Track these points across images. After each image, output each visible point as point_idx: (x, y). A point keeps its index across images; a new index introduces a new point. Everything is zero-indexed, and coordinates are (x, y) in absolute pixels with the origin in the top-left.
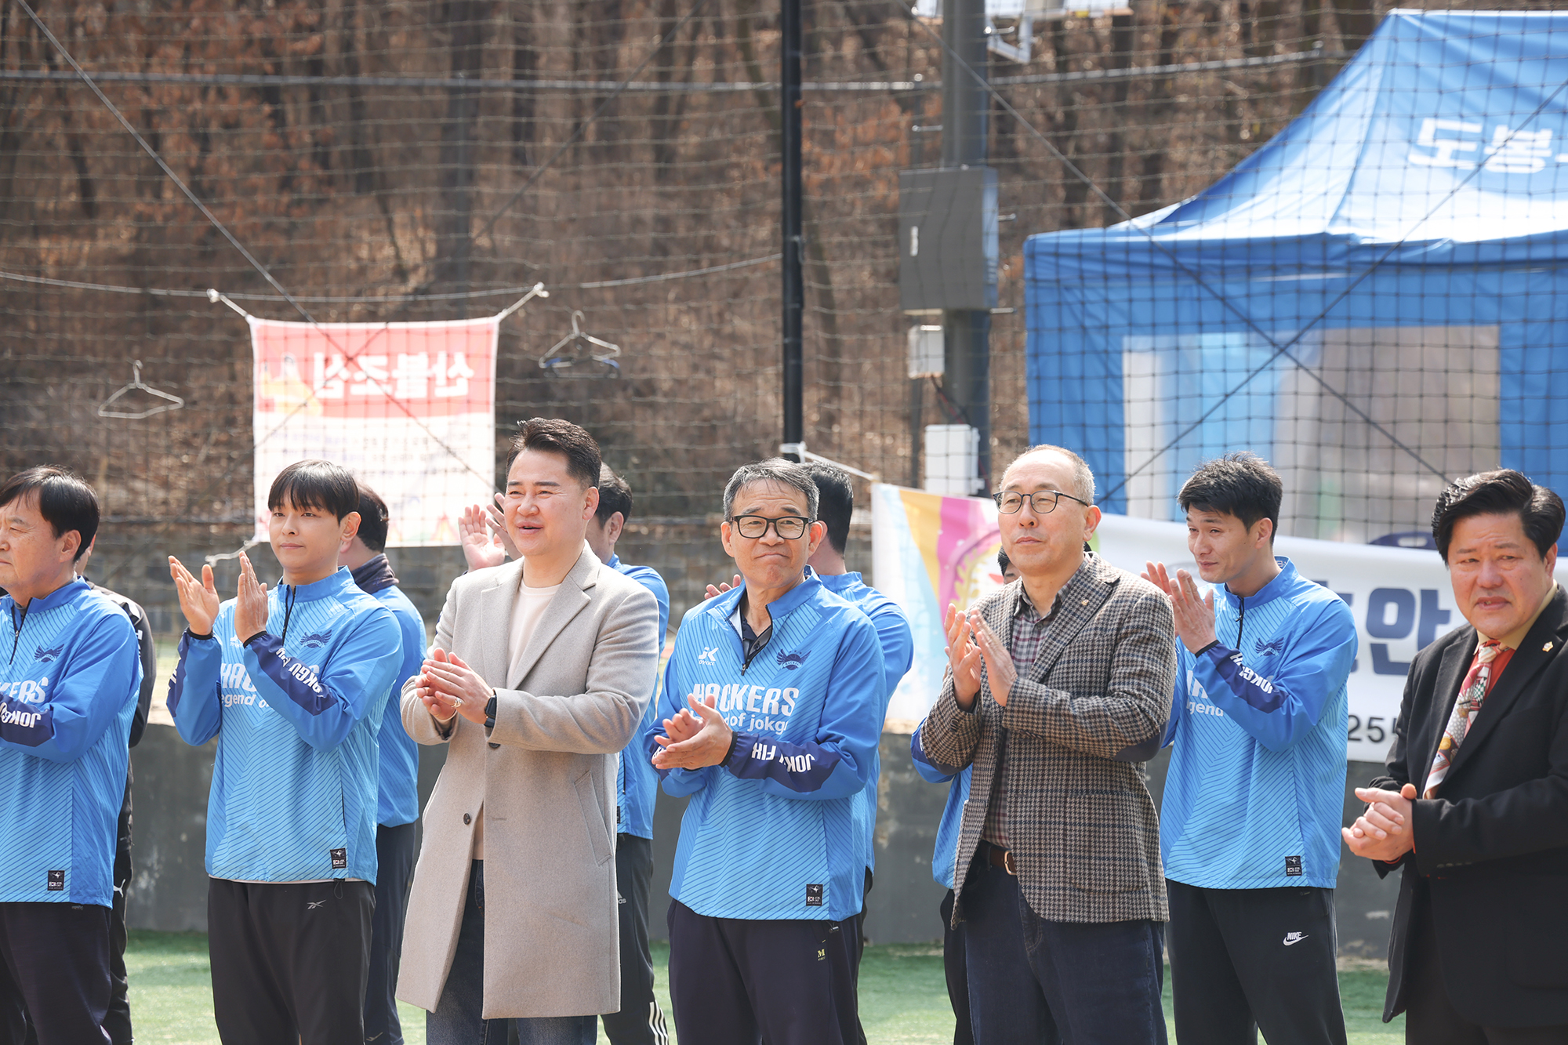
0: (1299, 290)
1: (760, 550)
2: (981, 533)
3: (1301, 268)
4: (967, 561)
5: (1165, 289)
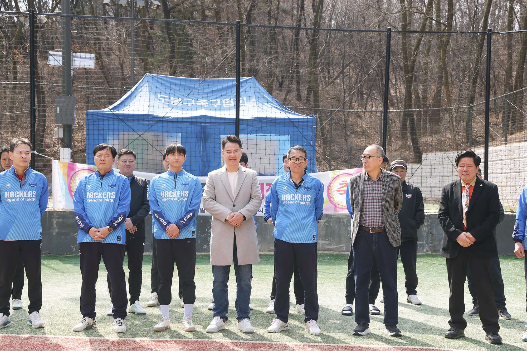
0: (143, 124)
1: (295, 165)
2: (77, 170)
3: (143, 120)
4: (74, 176)
5: (116, 123)
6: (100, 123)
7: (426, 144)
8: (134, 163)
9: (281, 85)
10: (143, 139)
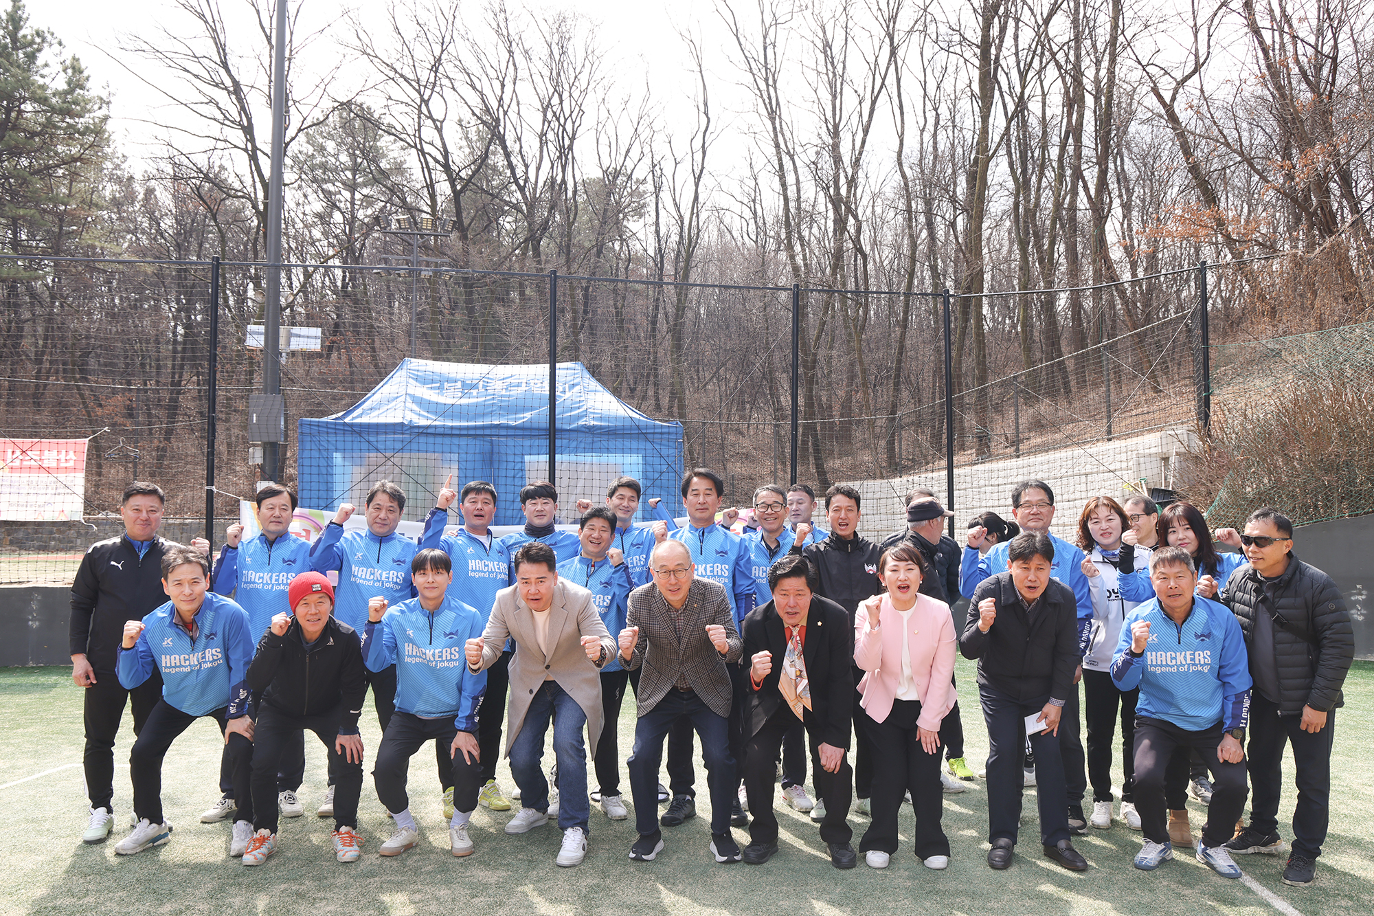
0: (394, 440)
3: (394, 433)
5: (349, 438)
6: (322, 439)
7: (834, 470)
8: (158, 514)
9: (633, 390)
10: (394, 464)
